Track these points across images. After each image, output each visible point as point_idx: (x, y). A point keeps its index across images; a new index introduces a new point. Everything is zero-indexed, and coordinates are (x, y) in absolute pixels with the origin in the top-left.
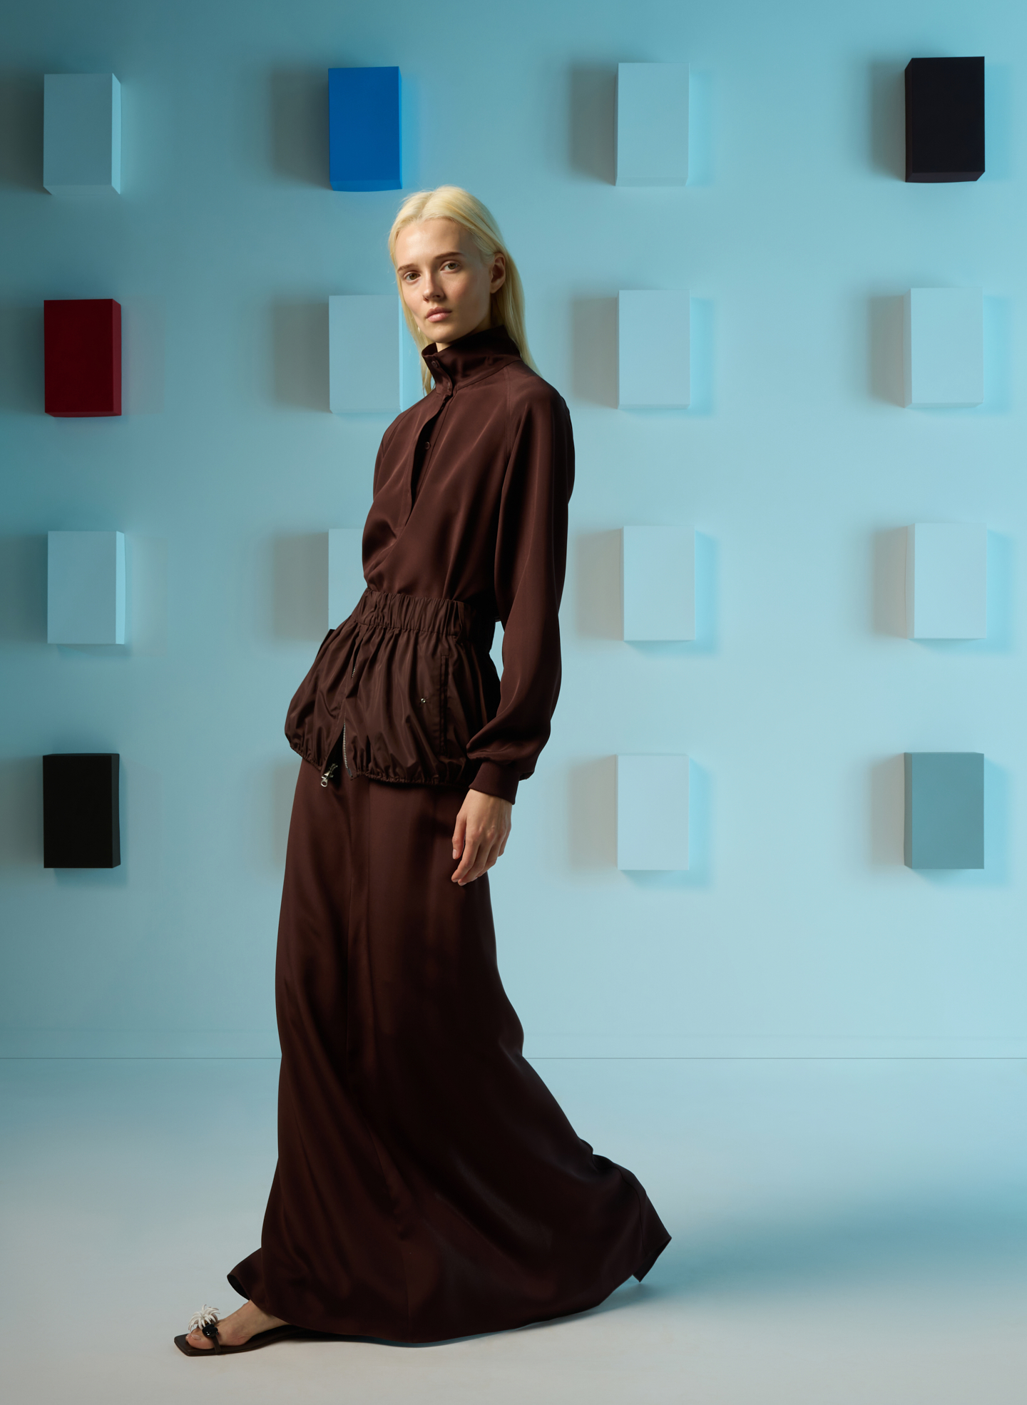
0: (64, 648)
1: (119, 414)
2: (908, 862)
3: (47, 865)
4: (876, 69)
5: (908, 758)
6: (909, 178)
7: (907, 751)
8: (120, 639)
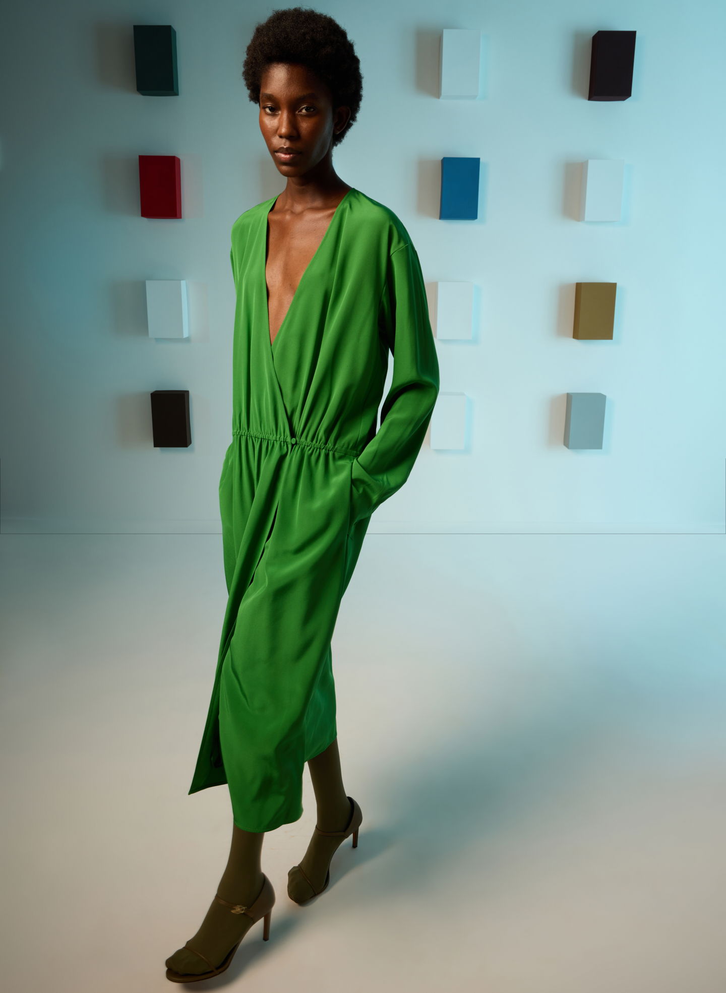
0: (158, 340)
1: (180, 217)
2: (566, 443)
3: (156, 445)
4: (578, 36)
5: (569, 397)
6: (590, 98)
7: (571, 391)
8: (186, 335)
